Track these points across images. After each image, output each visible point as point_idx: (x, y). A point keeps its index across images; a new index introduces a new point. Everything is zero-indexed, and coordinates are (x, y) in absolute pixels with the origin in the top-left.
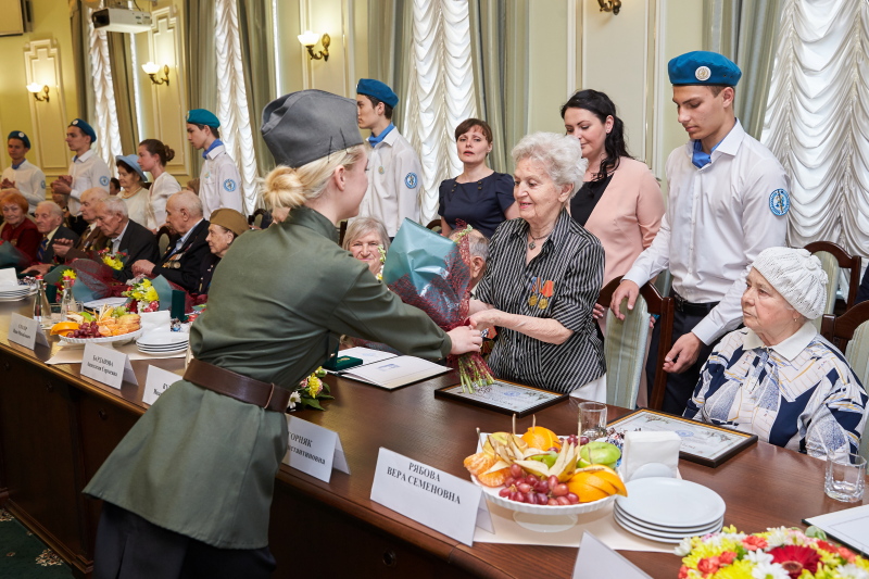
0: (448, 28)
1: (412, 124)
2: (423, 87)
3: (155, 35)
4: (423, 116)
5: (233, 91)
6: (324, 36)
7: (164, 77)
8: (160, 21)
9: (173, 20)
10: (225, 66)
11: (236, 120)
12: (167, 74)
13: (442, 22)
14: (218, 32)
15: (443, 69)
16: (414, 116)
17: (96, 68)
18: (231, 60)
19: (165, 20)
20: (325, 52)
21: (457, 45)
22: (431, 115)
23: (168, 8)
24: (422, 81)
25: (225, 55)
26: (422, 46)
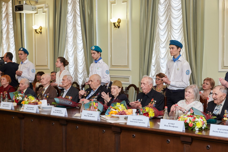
0: (173, 20)
1: (156, 52)
2: (162, 40)
3: (36, 14)
4: (161, 49)
5: (75, 37)
6: (118, 19)
7: (40, 31)
8: (39, 9)
9: (46, 10)
10: (71, 28)
11: (75, 48)
12: (41, 30)
13: (170, 17)
14: (68, 15)
15: (170, 33)
16: (157, 49)
17: (4, 26)
18: (75, 26)
19: (42, 9)
20: (118, 25)
21: (176, 25)
22: (165, 49)
23: (44, 5)
24: (161, 37)
25: (71, 24)
26: (161, 25)
